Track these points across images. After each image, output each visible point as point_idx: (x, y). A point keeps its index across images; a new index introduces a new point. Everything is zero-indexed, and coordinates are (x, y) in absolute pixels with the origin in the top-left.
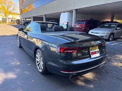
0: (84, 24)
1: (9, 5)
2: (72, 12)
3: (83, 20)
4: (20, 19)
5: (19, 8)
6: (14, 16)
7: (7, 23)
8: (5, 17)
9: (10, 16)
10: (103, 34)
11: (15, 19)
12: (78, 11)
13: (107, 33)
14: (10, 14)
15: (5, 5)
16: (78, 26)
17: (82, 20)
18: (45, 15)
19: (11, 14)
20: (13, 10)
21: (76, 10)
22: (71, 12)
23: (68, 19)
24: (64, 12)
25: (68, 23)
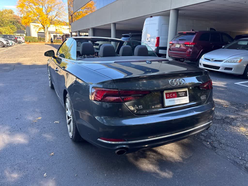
0: (192, 41)
1: (50, 6)
2: (168, 15)
3: (191, 31)
4: (70, 34)
5: (67, 11)
6: (59, 28)
7: (46, 42)
8: (42, 31)
9: (52, 28)
10: (231, 62)
11: (60, 33)
12: (179, 12)
13: (241, 60)
14: (51, 23)
15: (43, 6)
16: (178, 46)
17: (187, 33)
18: (115, 24)
19: (54, 24)
20: (56, 15)
21: (177, 10)
22: (166, 15)
23: (160, 30)
24: (151, 17)
25: (158, 39)
